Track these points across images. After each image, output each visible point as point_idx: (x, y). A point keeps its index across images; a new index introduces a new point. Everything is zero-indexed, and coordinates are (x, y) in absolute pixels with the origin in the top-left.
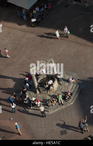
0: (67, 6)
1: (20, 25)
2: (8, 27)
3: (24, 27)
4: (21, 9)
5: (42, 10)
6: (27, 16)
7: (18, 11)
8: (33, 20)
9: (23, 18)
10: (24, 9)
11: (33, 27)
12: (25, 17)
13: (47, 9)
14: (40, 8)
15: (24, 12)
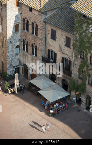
0: (79, 111)
1: (41, 111)
2: (32, 110)
3: (43, 114)
4: (46, 100)
5: (61, 106)
6: (48, 106)
7: (43, 101)
8: (52, 111)
9: (44, 107)
10: (48, 101)
11: (50, 116)
12: (46, 107)
13: (64, 107)
14: (60, 104)
15: (47, 103)
